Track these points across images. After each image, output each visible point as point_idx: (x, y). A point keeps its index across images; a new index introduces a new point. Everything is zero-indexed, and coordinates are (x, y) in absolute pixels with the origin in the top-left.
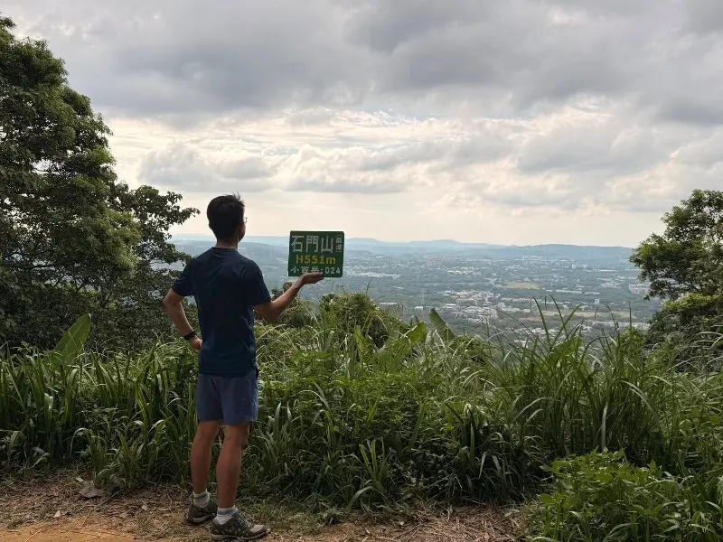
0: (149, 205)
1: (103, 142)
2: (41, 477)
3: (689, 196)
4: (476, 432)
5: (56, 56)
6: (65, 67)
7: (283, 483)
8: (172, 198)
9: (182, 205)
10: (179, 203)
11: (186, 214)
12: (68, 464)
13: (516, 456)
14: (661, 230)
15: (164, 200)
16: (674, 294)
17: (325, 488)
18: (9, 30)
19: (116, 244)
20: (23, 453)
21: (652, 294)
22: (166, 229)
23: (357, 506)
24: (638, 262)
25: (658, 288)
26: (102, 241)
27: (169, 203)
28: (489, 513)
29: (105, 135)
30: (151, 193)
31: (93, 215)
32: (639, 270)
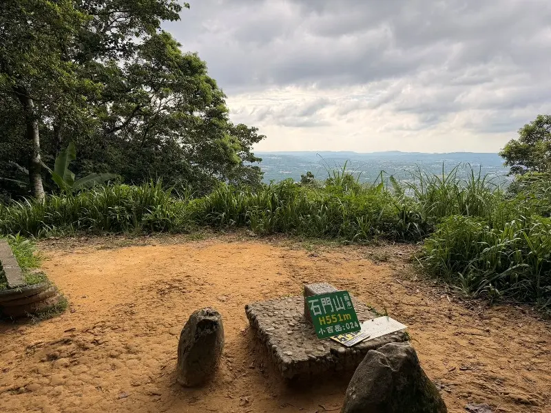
0: (242, 133)
1: (223, 102)
2: (233, 229)
3: (535, 119)
4: (406, 216)
5: (202, 60)
6: (207, 65)
7: (325, 233)
8: (254, 130)
9: (258, 133)
10: (257, 132)
11: (260, 138)
12: (241, 226)
13: (423, 226)
14: (517, 137)
15: (250, 131)
16: (523, 172)
17: (342, 234)
18: (179, 48)
19: (231, 151)
20: (226, 221)
21: (511, 173)
22: (251, 145)
23: (356, 240)
24: (503, 156)
25: (515, 170)
26: (225, 150)
27: (252, 132)
28: (411, 245)
29: (224, 99)
30: (244, 128)
31: (220, 138)
32: (504, 160)
